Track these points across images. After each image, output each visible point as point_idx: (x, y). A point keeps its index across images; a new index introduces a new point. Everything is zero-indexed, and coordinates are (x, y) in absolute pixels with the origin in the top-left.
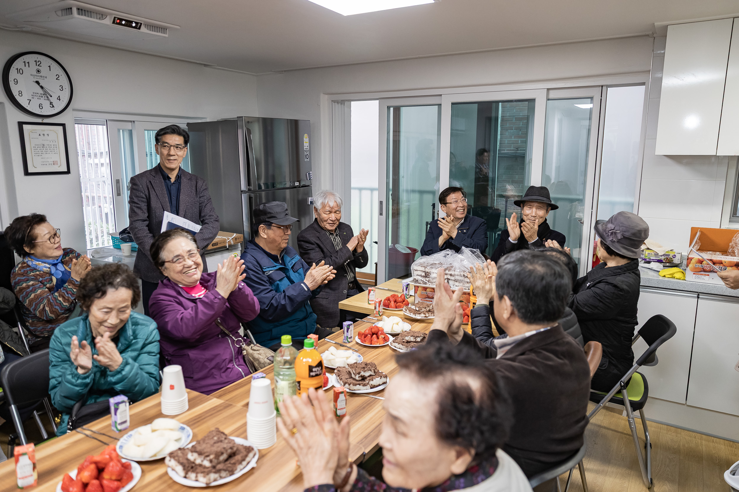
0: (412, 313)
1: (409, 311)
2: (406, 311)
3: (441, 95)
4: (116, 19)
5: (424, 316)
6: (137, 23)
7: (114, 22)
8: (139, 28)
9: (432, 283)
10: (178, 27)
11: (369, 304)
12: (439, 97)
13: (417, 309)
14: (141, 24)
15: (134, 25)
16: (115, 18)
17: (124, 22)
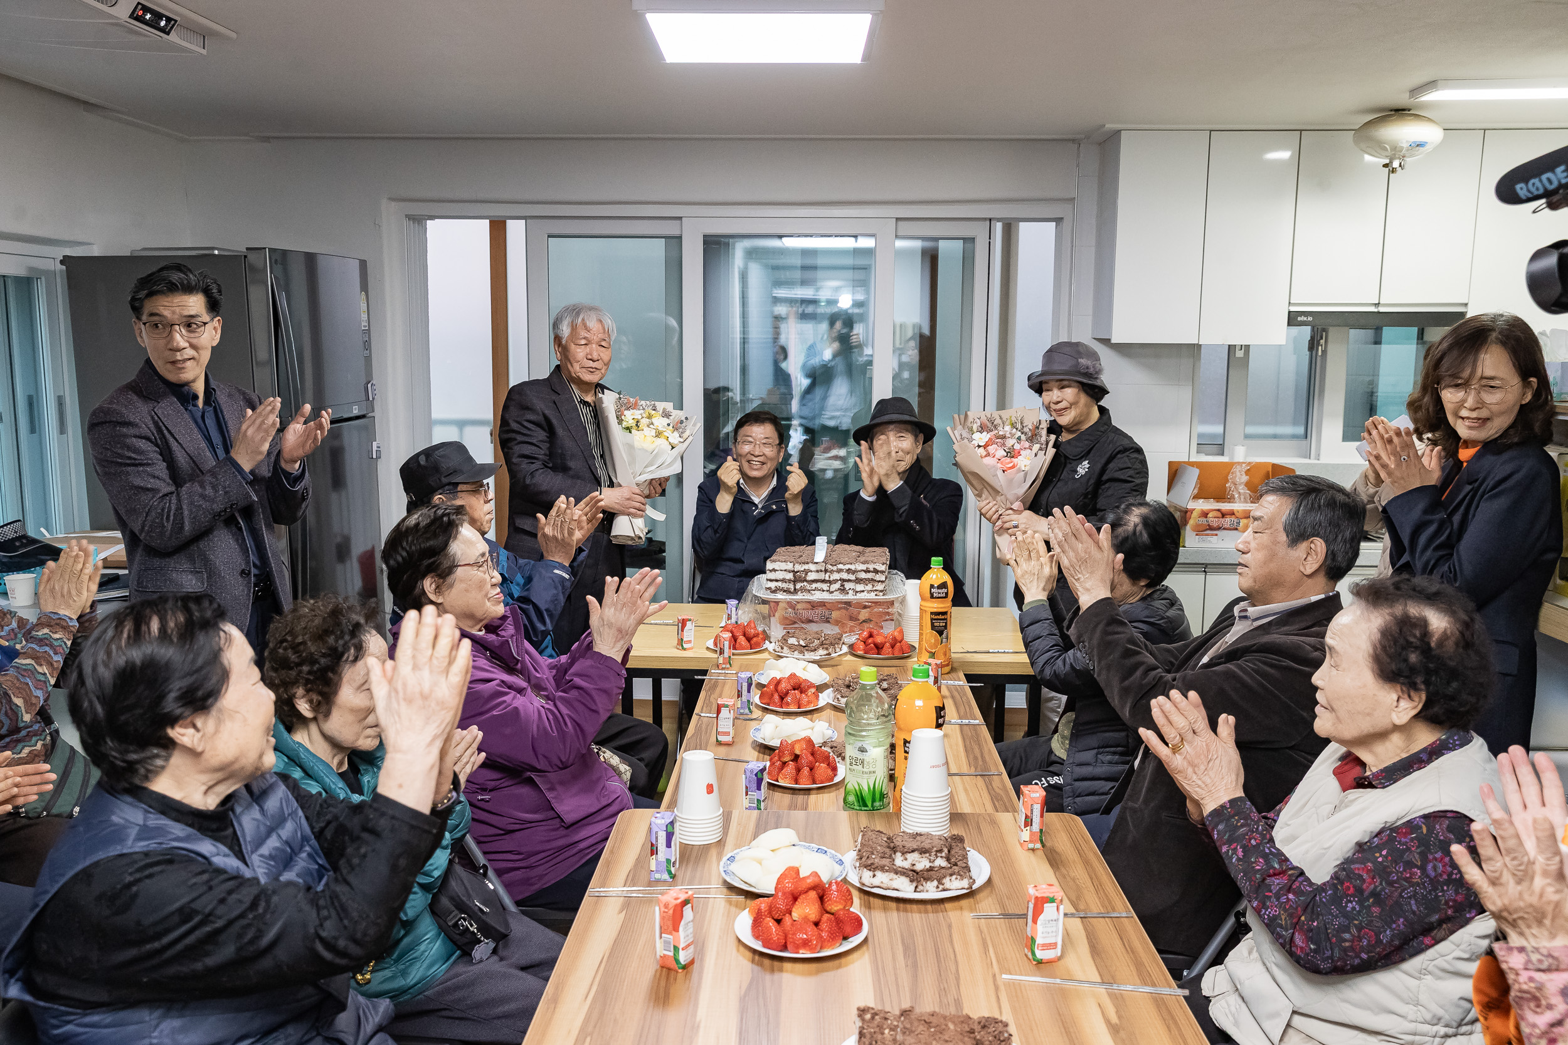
0: (796, 652)
1: (790, 648)
2: (782, 648)
3: (680, 218)
4: (140, 7)
5: (825, 652)
6: (169, 19)
7: (131, 16)
8: (168, 33)
9: (809, 591)
10: (234, 35)
11: (684, 649)
12: (679, 222)
13: (802, 643)
14: (176, 21)
15: (163, 23)
16: (139, 3)
17: (148, 16)
